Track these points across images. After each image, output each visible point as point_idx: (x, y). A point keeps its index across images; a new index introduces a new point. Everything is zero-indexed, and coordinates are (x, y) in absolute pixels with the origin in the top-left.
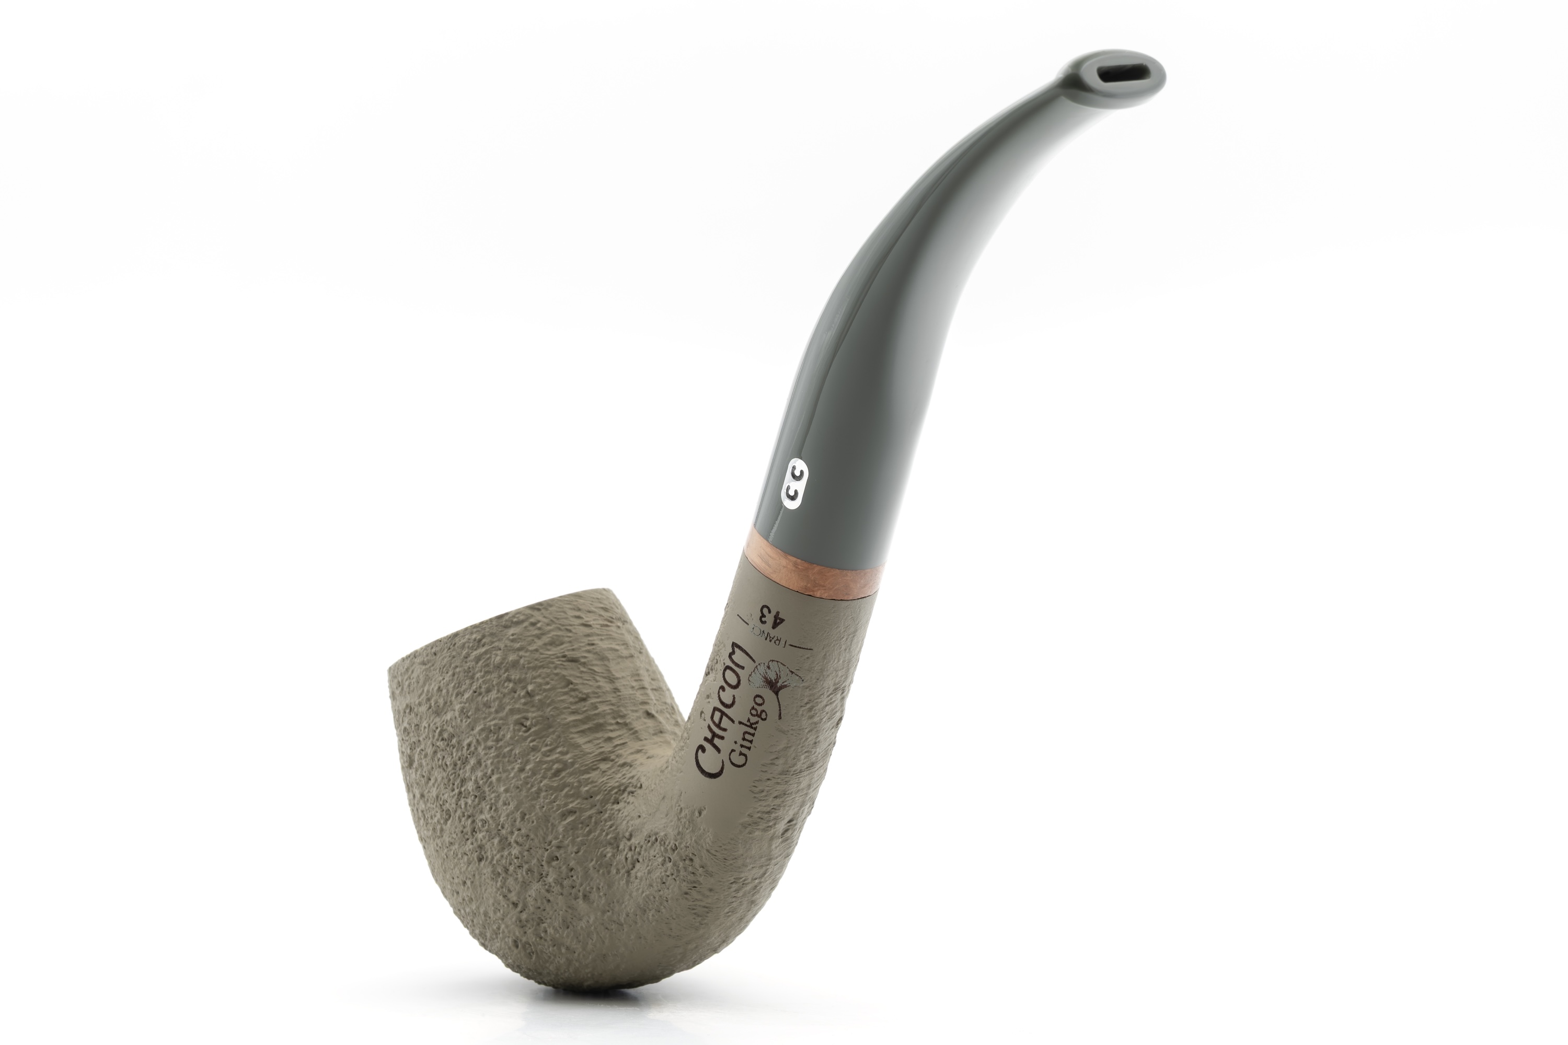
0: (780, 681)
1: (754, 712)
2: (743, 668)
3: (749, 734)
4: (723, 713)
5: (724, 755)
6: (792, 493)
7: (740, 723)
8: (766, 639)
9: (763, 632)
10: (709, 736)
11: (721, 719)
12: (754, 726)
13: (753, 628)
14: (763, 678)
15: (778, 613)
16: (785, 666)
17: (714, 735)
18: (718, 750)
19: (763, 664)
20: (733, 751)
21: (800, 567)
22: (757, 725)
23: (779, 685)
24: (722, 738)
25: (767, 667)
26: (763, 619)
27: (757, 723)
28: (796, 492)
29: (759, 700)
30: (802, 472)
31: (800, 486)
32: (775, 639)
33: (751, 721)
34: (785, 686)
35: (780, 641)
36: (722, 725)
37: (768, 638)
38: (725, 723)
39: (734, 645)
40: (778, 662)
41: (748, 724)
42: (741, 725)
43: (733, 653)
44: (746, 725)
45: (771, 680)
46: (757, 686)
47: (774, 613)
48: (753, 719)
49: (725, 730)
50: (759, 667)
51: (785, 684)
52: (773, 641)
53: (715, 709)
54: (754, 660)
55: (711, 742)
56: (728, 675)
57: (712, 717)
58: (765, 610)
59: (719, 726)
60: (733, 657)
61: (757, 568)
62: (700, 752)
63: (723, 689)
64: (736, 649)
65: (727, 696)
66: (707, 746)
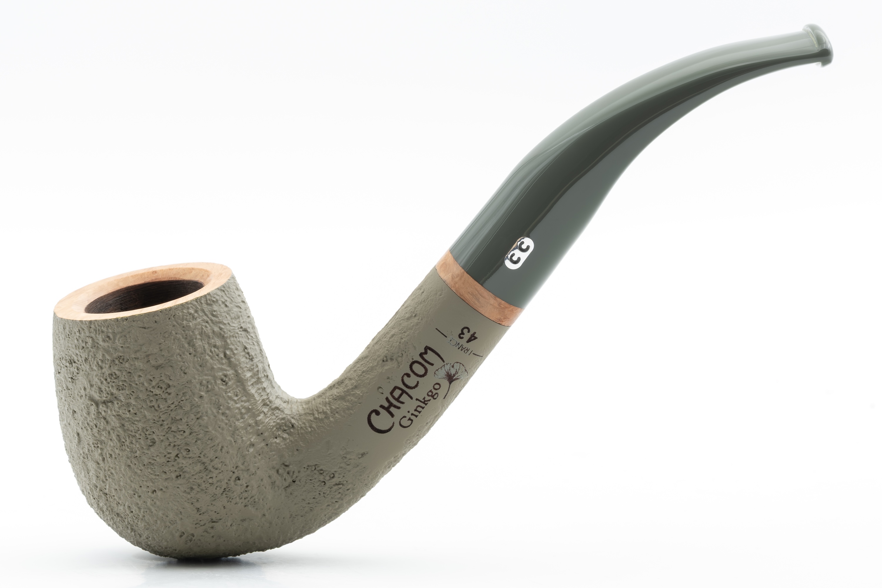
0: (456, 375)
1: (430, 394)
2: (432, 365)
3: (421, 407)
4: (403, 392)
5: (396, 419)
6: (515, 259)
7: (417, 399)
8: (459, 349)
9: (459, 344)
10: (386, 405)
11: (401, 395)
12: (426, 402)
13: (451, 340)
14: (446, 373)
15: (475, 333)
16: (464, 366)
17: (391, 405)
18: (392, 415)
19: (450, 364)
20: (405, 417)
21: (502, 306)
22: (429, 402)
23: (455, 378)
24: (398, 408)
25: (452, 366)
26: (462, 336)
27: (429, 400)
28: (519, 259)
29: (437, 387)
30: (528, 247)
31: (524, 256)
32: (465, 349)
33: (426, 399)
34: (458, 379)
35: (468, 351)
36: (401, 399)
37: (461, 347)
38: (405, 398)
39: (427, 348)
40: (460, 363)
41: (423, 401)
42: (417, 401)
43: (426, 353)
44: (421, 401)
45: (451, 375)
46: (439, 377)
47: (472, 332)
48: (427, 398)
49: (403, 403)
50: (446, 366)
51: (458, 377)
52: (464, 350)
53: (396, 388)
54: (444, 361)
55: (387, 409)
56: (416, 367)
57: (392, 393)
58: (465, 331)
59: (397, 400)
60: (425, 356)
61: (466, 301)
62: (374, 414)
63: (408, 375)
64: (429, 351)
65: (411, 381)
66: (382, 411)
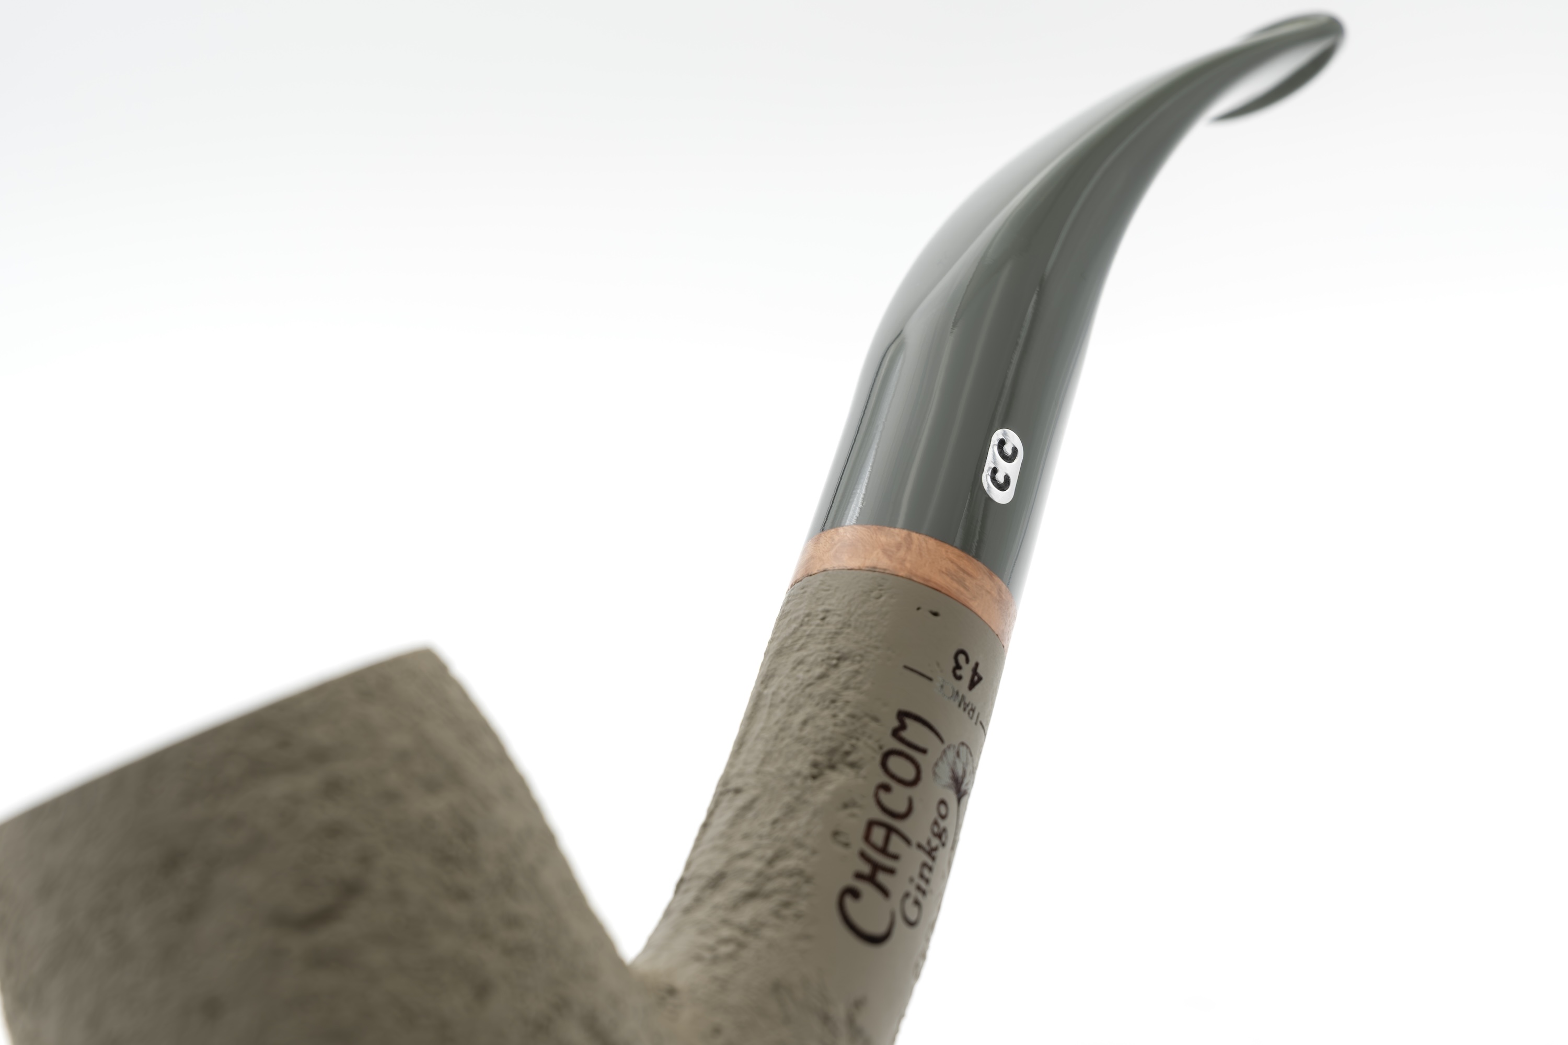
0: (966, 776)
1: (935, 829)
2: (924, 751)
3: (927, 866)
4: (890, 830)
5: (895, 905)
6: (1000, 478)
7: (917, 846)
8: (959, 706)
9: (957, 693)
10: (866, 869)
11: (887, 840)
12: (933, 853)
13: (941, 687)
14: (949, 772)
15: (976, 665)
17: (876, 867)
18: (885, 892)
20: (907, 895)
24: (891, 871)
26: (958, 672)
27: (937, 847)
28: (1006, 479)
29: (942, 810)
30: (1015, 450)
31: (1013, 474)
32: (969, 707)
33: (931, 845)
35: (975, 712)
36: (889, 850)
37: (962, 703)
38: (896, 844)
39: (903, 715)
41: (927, 848)
42: (919, 850)
43: (903, 727)
44: (925, 851)
46: (941, 784)
47: (971, 664)
48: (933, 842)
49: (895, 857)
50: (948, 749)
52: (967, 709)
53: (871, 824)
54: (942, 740)
55: (871, 879)
56: (896, 764)
57: (867, 838)
58: (961, 658)
59: (884, 851)
60: (904, 734)
61: (943, 591)
62: (849, 901)
63: (886, 788)
64: (909, 722)
65: (897, 799)
66: (865, 888)
